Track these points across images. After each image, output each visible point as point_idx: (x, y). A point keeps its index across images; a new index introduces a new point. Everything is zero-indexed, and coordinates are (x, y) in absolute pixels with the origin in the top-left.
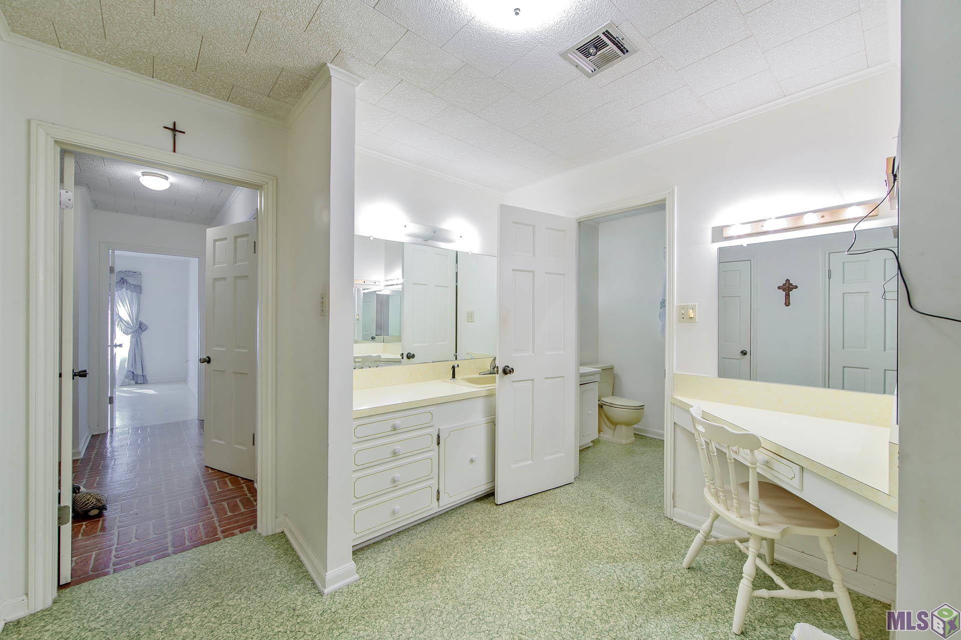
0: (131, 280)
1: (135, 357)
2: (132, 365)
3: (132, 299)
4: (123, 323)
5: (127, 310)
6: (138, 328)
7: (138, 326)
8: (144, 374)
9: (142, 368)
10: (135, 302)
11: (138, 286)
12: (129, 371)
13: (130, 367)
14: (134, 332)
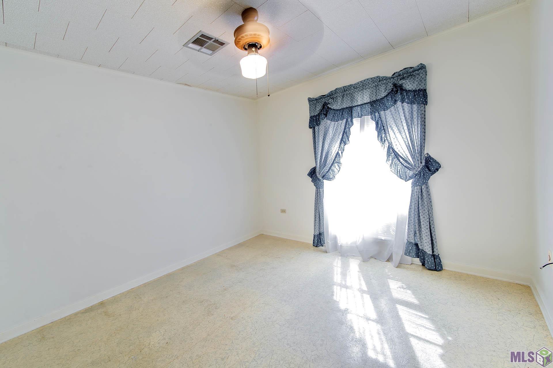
0: (409, 85)
1: (419, 220)
2: (415, 233)
3: (412, 118)
4: (399, 161)
5: (404, 137)
6: (422, 169)
7: (424, 164)
8: (435, 253)
9: (432, 240)
10: (415, 120)
11: (420, 90)
12: (409, 243)
13: (412, 235)
14: (416, 175)
